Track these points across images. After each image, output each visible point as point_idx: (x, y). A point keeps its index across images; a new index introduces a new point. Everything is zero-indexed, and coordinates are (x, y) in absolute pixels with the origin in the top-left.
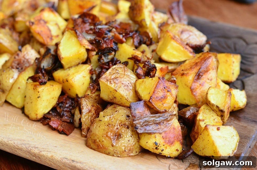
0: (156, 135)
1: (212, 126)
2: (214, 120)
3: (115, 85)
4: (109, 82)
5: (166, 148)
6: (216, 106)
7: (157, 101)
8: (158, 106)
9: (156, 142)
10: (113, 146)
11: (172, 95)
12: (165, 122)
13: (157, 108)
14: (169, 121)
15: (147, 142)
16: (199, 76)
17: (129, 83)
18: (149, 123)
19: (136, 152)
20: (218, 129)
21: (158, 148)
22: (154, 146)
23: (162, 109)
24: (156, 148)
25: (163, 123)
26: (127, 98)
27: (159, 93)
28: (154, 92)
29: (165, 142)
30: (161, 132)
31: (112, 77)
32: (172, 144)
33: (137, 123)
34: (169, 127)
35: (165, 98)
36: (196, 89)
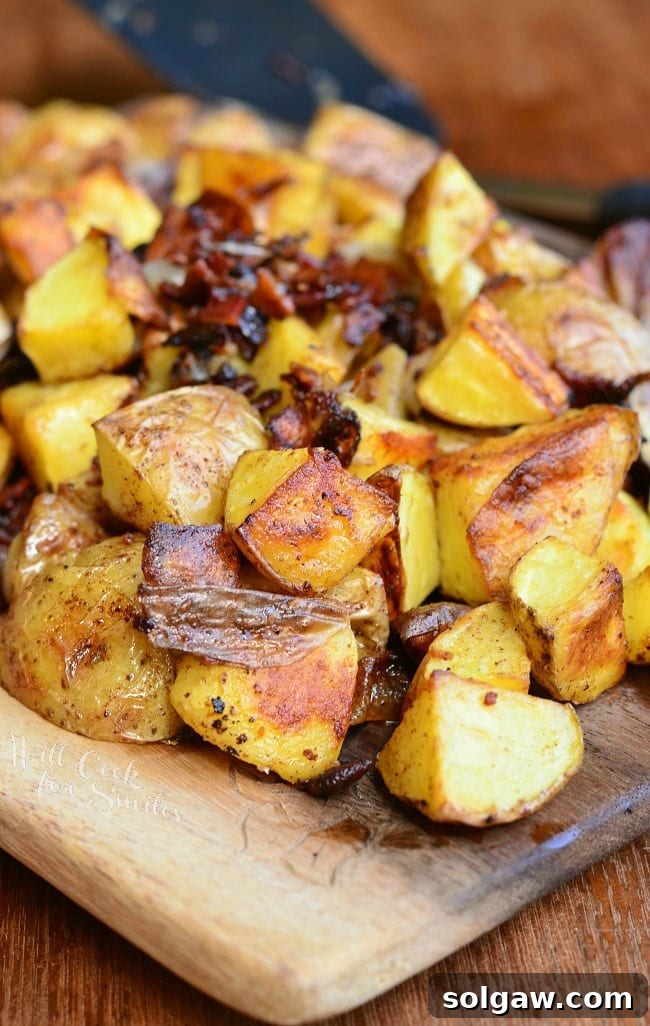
0: (225, 669)
1: (462, 679)
2: (496, 664)
3: (144, 452)
4: (123, 440)
5: (261, 733)
6: (525, 612)
7: (276, 539)
8: (274, 558)
9: (218, 698)
10: (64, 685)
11: (350, 531)
12: (286, 629)
13: (269, 568)
14: (305, 629)
15: (187, 695)
16: (517, 489)
17: (208, 455)
18: (210, 617)
19: (154, 731)
20: (489, 700)
21: (225, 724)
22: (209, 715)
23: (293, 579)
24: (217, 725)
25: (278, 633)
26: (174, 513)
27: (291, 508)
28: (269, 502)
29: (261, 710)
30: (254, 664)
31: (148, 423)
32: (291, 723)
33: (154, 606)
34: (296, 654)
35: (316, 534)
36: (496, 536)
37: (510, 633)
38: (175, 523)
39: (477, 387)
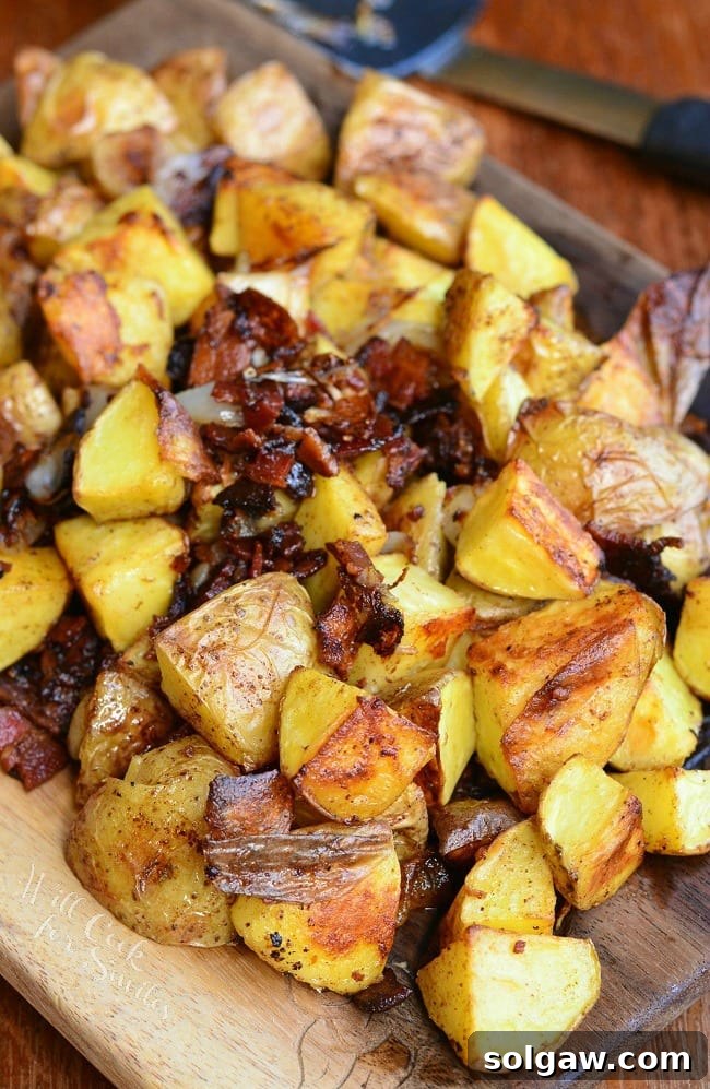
0: (283, 906)
1: (495, 931)
2: (525, 901)
3: (200, 677)
4: (182, 661)
5: (314, 960)
6: (553, 848)
7: (325, 783)
8: (325, 798)
9: (276, 933)
10: (135, 897)
11: (396, 769)
12: (336, 864)
13: (321, 809)
14: (352, 864)
15: (248, 925)
16: (547, 699)
17: (263, 673)
18: (269, 861)
19: (217, 939)
20: (518, 948)
21: (282, 955)
22: (267, 947)
23: (344, 813)
24: (275, 955)
25: (329, 869)
26: (232, 737)
27: (340, 755)
28: (321, 752)
29: (314, 941)
30: (308, 900)
31: (204, 642)
32: (341, 950)
33: (217, 857)
34: (345, 887)
35: (363, 774)
36: (528, 743)
37: (539, 860)
38: (233, 744)
39: (511, 563)
